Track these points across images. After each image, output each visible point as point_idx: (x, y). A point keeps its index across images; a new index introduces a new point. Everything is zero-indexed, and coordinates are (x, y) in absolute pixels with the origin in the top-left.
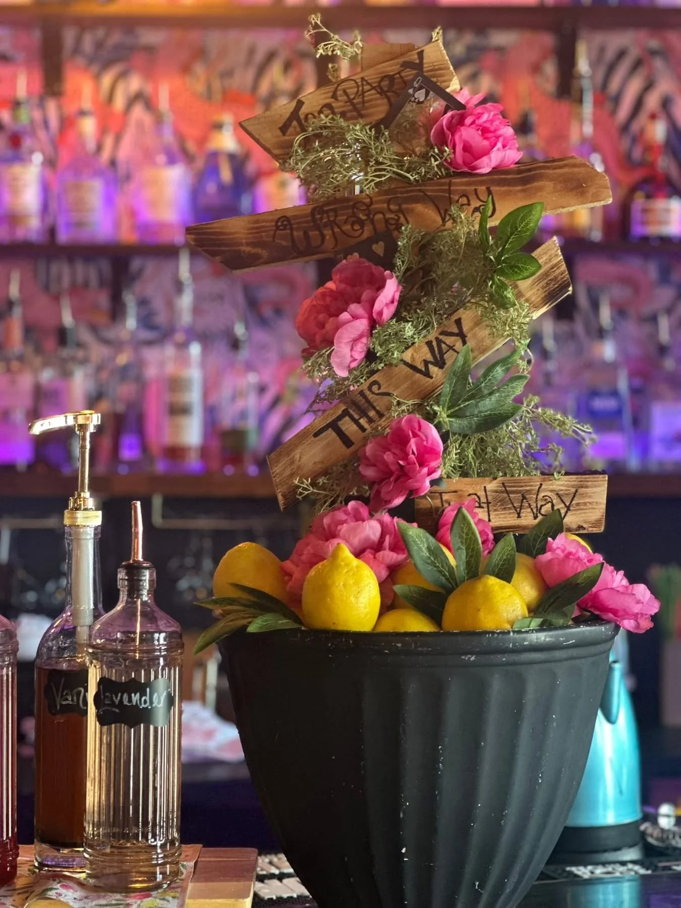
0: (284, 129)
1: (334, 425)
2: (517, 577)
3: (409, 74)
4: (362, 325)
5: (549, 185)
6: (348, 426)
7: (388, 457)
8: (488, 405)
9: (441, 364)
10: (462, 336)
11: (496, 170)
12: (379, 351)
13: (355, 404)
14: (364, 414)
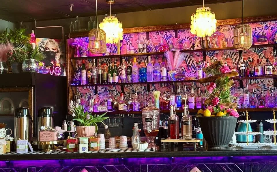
0: (206, 70)
1: (210, 98)
2: (224, 112)
3: (218, 64)
4: (212, 88)
5: (232, 74)
6: (212, 99)
7: (214, 101)
8: (226, 96)
9: (220, 92)
10: (223, 89)
11: (227, 73)
12: (214, 91)
13: (212, 96)
14: (213, 97)
